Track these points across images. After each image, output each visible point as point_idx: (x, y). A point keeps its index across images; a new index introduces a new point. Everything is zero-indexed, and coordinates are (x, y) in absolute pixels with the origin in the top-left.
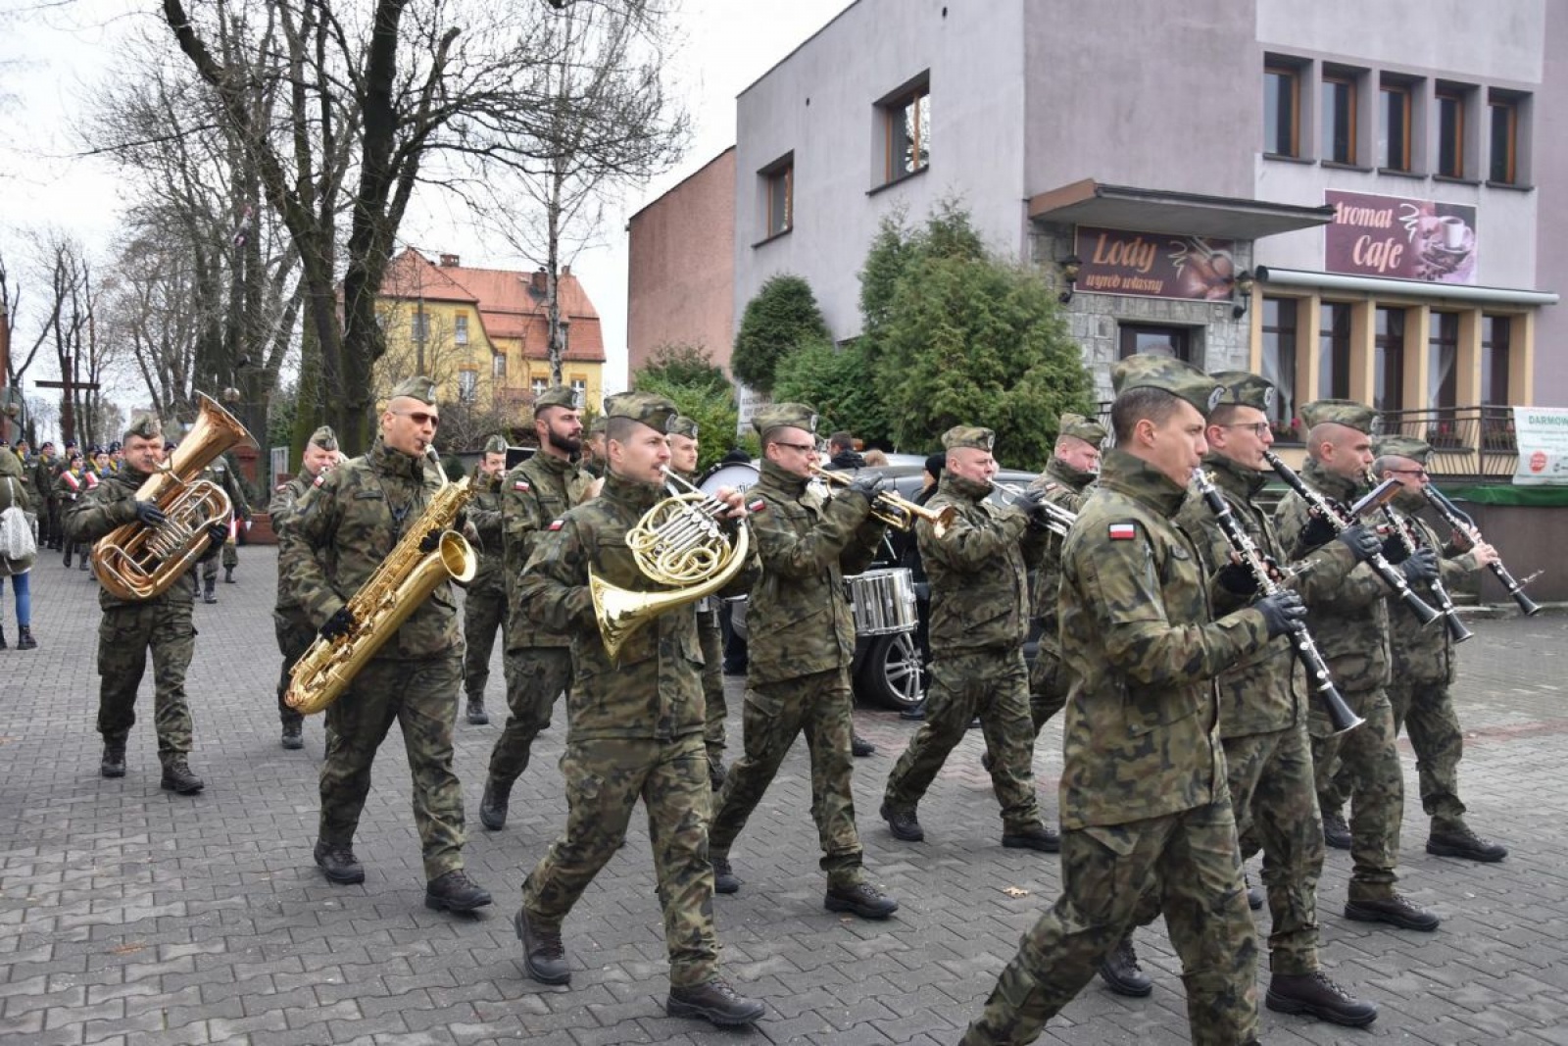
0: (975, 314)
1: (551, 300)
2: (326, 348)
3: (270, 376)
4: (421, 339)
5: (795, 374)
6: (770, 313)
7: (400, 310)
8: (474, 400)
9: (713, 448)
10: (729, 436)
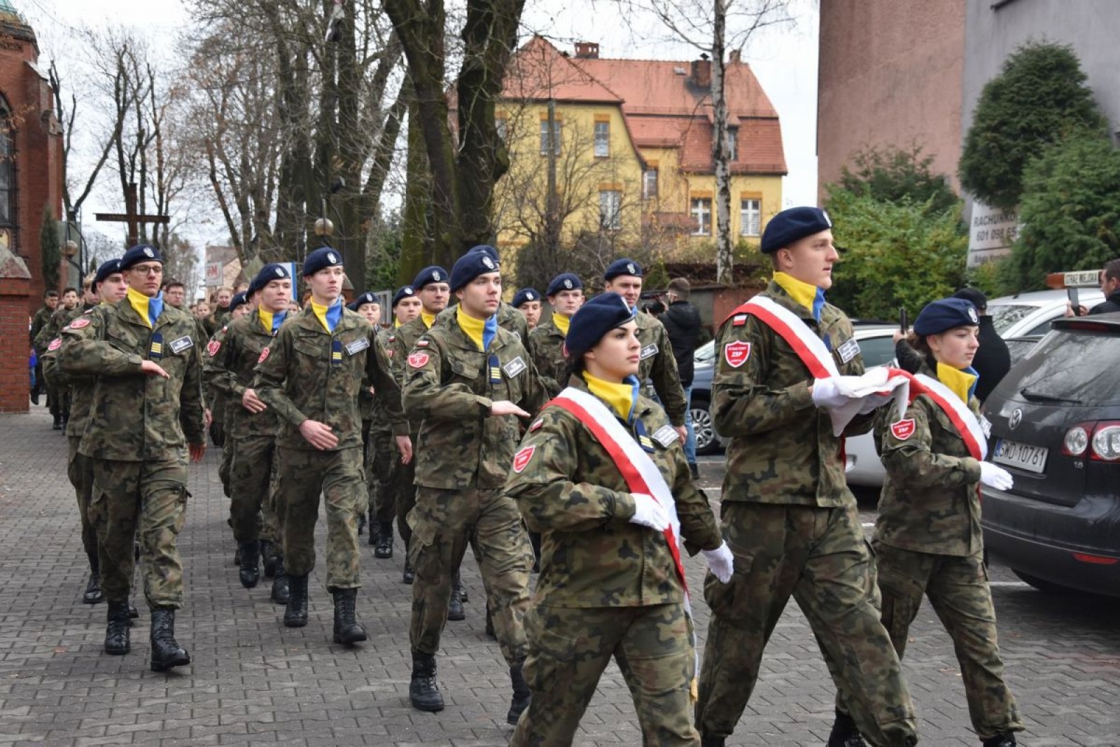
1: (717, 97)
2: (436, 167)
3: (369, 203)
4: (552, 152)
5: (1051, 182)
6: (1017, 98)
7: (526, 117)
8: (618, 228)
9: (934, 284)
10: (956, 268)
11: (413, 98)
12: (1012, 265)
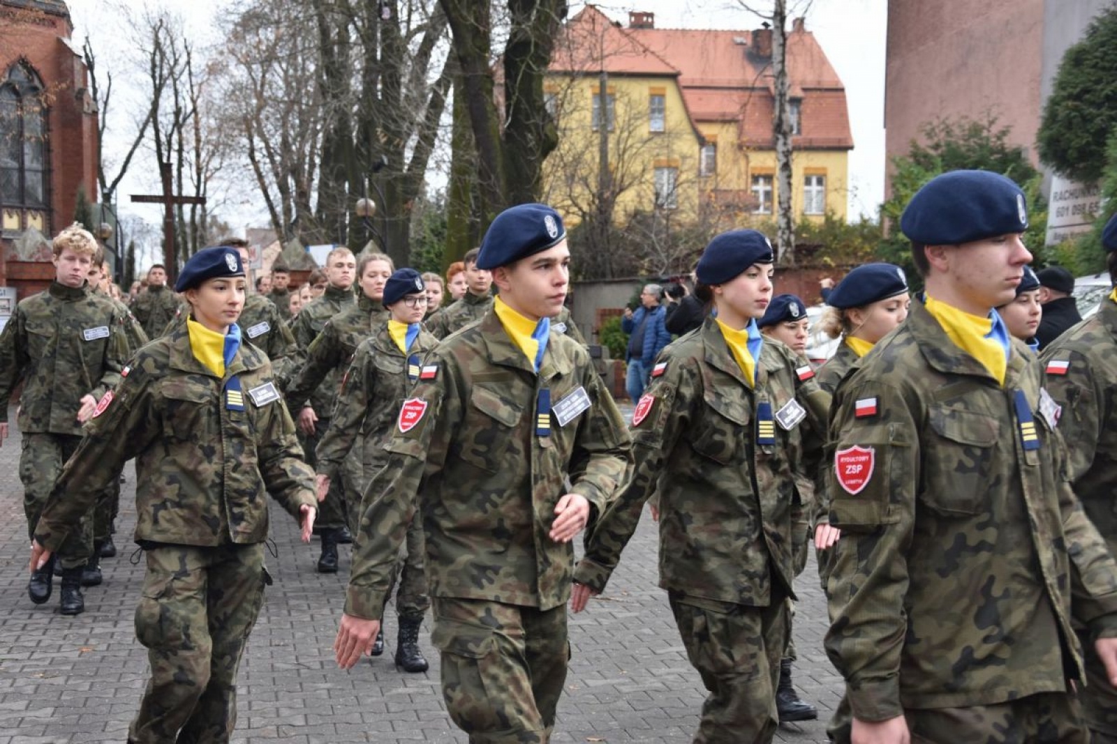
1: (779, 67)
2: (483, 144)
3: (413, 182)
4: (604, 127)
6: (1101, 64)
7: (576, 90)
8: (673, 207)
10: (1033, 246)
11: (458, 72)
12: (1094, 242)
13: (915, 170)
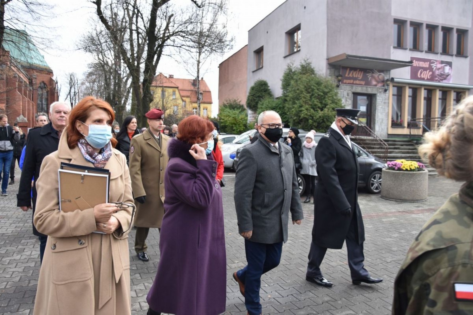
0: (313, 90)
1: (197, 87)
2: (138, 100)
3: (123, 107)
4: (163, 97)
5: (263, 107)
6: (257, 90)
7: (157, 90)
8: (177, 113)
9: (241, 127)
10: (245, 123)
11: (133, 85)
13: (224, 108)
